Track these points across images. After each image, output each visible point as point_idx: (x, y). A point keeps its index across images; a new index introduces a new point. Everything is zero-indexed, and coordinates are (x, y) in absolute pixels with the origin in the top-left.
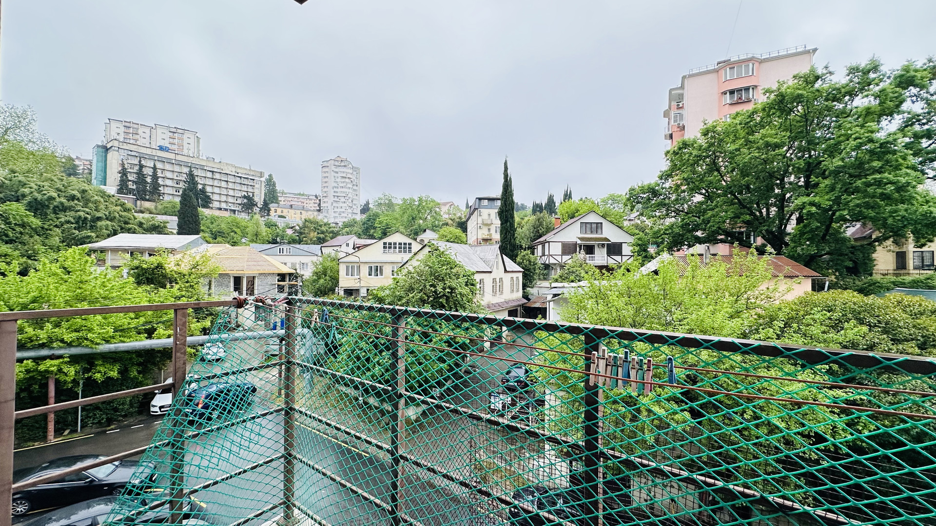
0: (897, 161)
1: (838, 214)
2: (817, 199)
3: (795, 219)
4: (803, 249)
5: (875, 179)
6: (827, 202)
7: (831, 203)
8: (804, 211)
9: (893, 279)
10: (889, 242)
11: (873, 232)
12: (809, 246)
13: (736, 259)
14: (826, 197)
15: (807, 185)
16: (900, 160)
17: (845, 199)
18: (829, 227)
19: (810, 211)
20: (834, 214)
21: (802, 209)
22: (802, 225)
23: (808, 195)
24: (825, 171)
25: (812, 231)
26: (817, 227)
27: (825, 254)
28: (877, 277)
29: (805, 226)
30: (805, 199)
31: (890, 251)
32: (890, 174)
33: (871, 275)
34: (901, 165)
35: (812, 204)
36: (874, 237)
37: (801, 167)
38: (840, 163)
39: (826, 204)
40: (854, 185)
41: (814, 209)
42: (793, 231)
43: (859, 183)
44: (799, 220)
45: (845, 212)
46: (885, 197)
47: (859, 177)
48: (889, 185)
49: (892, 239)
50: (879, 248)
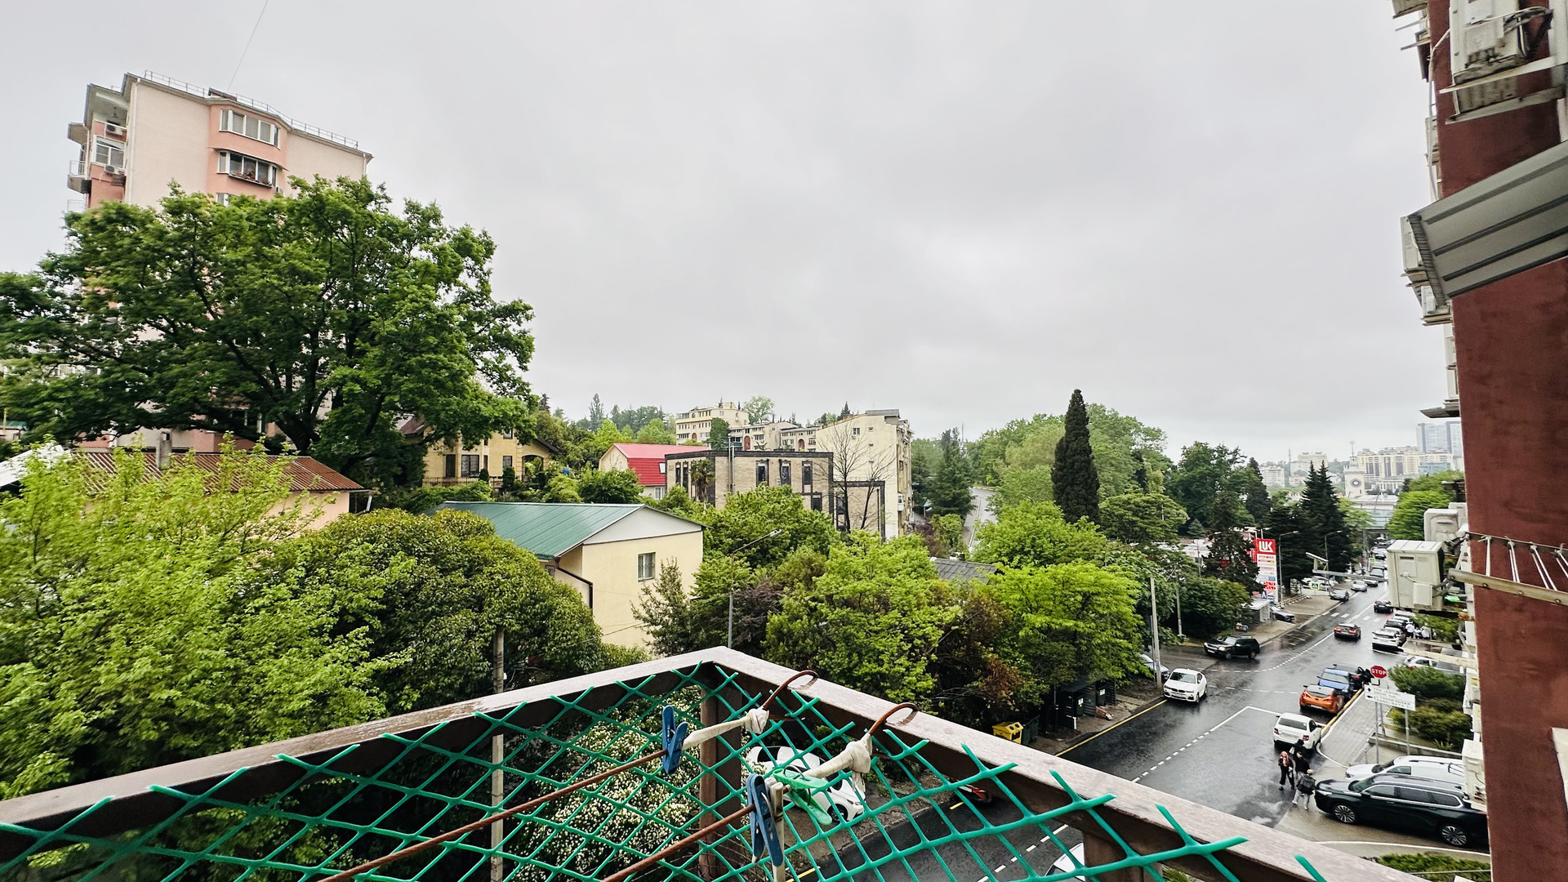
0: (452, 342)
1: (387, 399)
2: (362, 374)
3: (330, 399)
4: (339, 447)
5: (430, 359)
6: (375, 381)
7: (380, 382)
8: (345, 389)
9: (443, 489)
10: (441, 443)
11: (424, 428)
12: (348, 442)
13: (226, 460)
14: (374, 373)
15: (350, 349)
16: (455, 341)
17: (396, 379)
18: (375, 416)
19: (352, 390)
20: (382, 399)
21: (342, 385)
22: (340, 409)
23: (351, 366)
24: (374, 334)
25: (353, 420)
26: (361, 416)
27: (370, 456)
28: (427, 487)
29: (344, 412)
30: (346, 371)
31: (441, 453)
32: (445, 356)
33: (420, 485)
34: (455, 347)
35: (356, 380)
36: (425, 434)
37: (344, 321)
38: (393, 328)
39: (373, 382)
40: (408, 362)
41: (358, 388)
42: (327, 418)
43: (413, 361)
44: (337, 402)
45: (396, 398)
46: (439, 384)
47: (413, 352)
48: (444, 371)
49: (443, 439)
50: (430, 450)
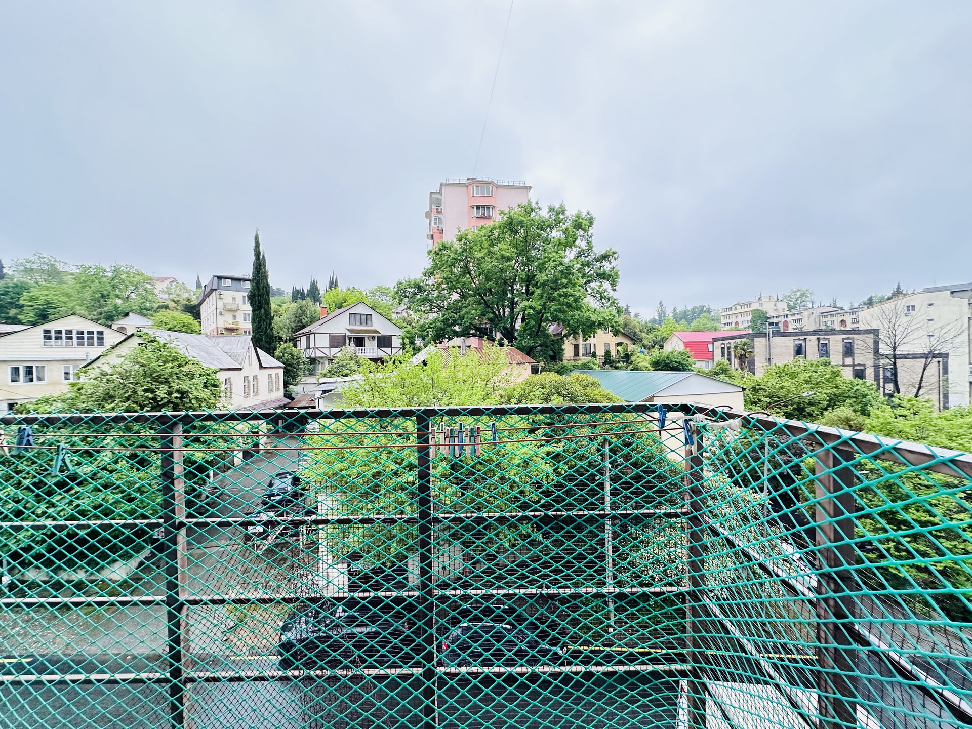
0: (574, 280)
1: (545, 316)
2: (533, 304)
3: (520, 318)
4: (525, 342)
5: (563, 292)
7: (541, 307)
8: (526, 313)
9: (573, 363)
10: (571, 337)
11: (563, 330)
12: (529, 339)
13: (485, 350)
14: (538, 303)
15: (528, 293)
17: (548, 305)
18: (540, 325)
19: (529, 313)
20: (542, 316)
21: (525, 311)
22: (525, 323)
23: (528, 300)
24: (537, 282)
25: (530, 328)
26: (534, 325)
27: (538, 346)
28: (565, 362)
29: (526, 324)
30: (526, 303)
31: (571, 343)
32: (571, 289)
33: (562, 360)
34: (576, 283)
35: (531, 307)
36: (563, 333)
37: (524, 278)
38: (546, 278)
39: (538, 308)
40: (553, 295)
41: (531, 311)
42: (519, 328)
43: (556, 294)
44: (523, 319)
45: (549, 315)
46: (569, 305)
47: (556, 289)
48: (571, 297)
49: (572, 335)
50: (566, 341)
